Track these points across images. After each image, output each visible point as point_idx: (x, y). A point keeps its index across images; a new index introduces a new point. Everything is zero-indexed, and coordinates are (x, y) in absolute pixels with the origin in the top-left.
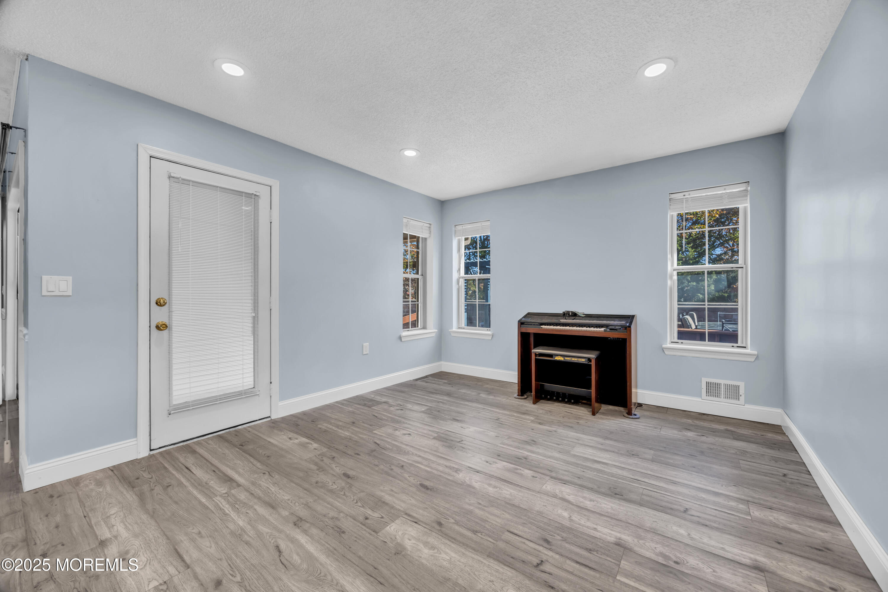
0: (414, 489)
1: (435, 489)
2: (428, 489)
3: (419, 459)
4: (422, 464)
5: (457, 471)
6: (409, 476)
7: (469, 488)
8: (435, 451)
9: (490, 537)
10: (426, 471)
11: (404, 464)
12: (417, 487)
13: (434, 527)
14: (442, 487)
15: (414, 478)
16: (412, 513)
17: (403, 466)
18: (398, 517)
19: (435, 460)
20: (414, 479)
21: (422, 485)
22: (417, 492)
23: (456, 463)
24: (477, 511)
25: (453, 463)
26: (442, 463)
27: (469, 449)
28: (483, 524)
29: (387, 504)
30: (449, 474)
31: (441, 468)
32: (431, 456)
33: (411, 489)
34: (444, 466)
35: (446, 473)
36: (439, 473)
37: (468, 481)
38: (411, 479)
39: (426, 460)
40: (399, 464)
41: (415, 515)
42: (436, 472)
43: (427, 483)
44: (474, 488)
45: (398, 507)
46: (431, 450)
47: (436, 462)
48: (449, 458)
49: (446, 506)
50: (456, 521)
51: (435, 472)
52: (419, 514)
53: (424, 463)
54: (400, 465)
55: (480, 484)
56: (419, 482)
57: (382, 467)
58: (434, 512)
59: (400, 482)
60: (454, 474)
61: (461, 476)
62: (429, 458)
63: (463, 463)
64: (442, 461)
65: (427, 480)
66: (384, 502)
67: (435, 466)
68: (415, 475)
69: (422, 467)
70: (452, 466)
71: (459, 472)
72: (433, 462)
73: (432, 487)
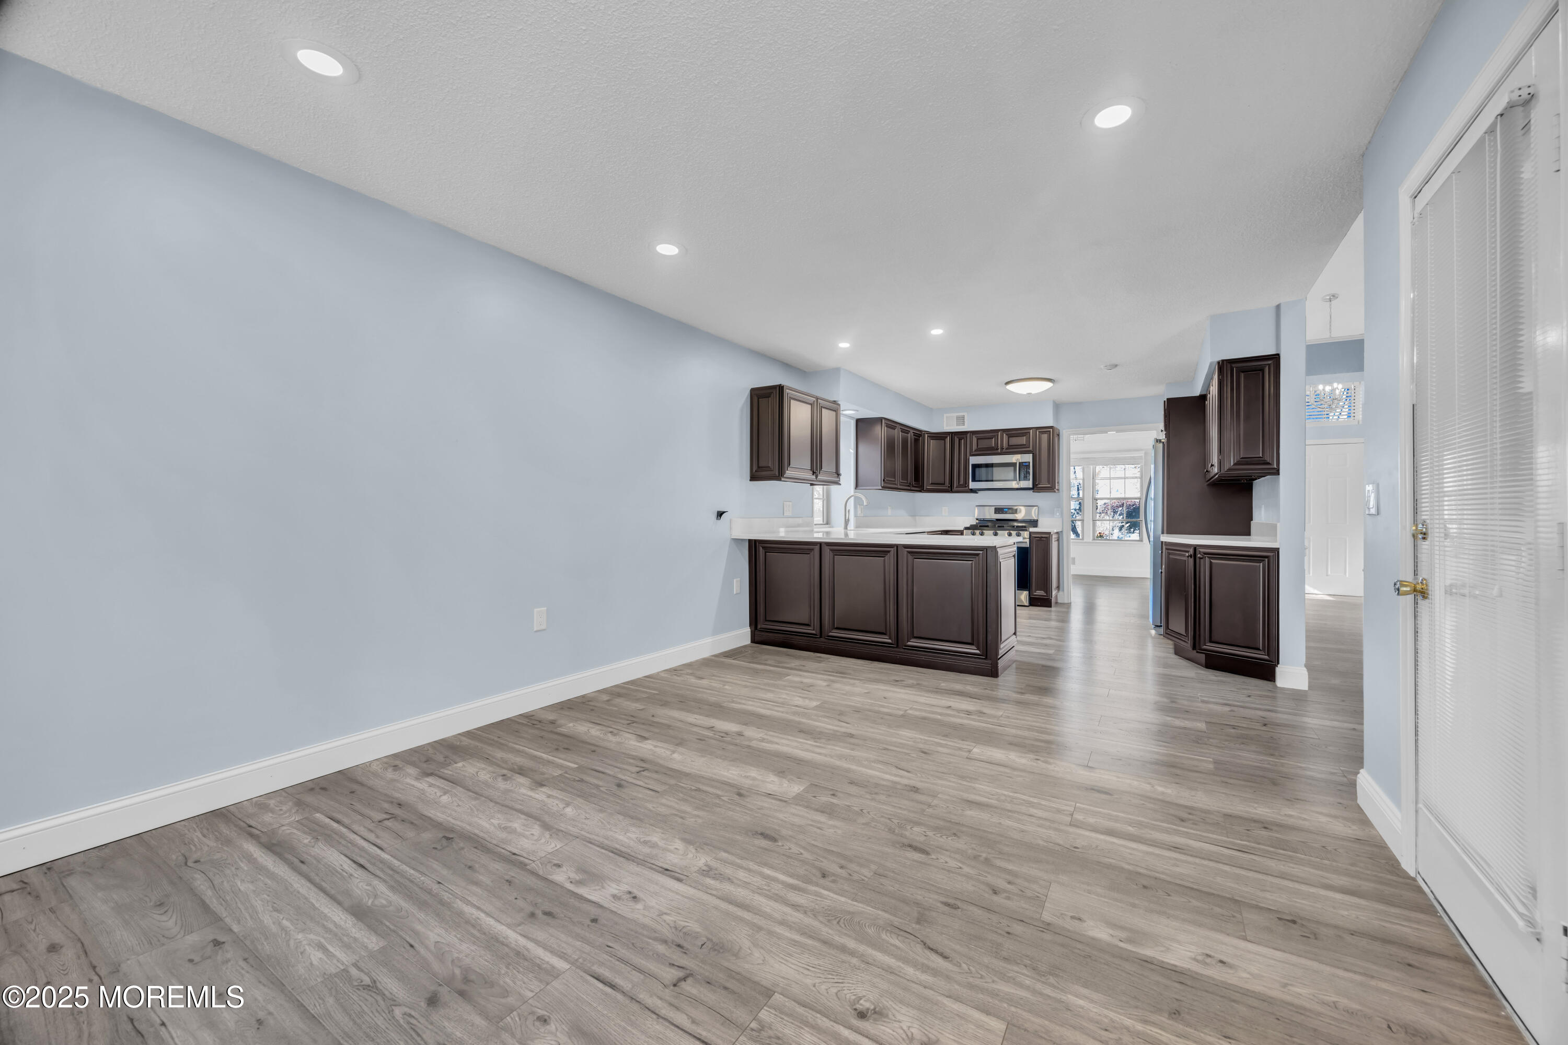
0: (784, 832)
1: (750, 834)
2: (762, 834)
3: (794, 897)
4: (783, 883)
5: (707, 872)
6: (801, 854)
7: (693, 839)
8: (760, 928)
9: (683, 787)
10: (771, 867)
11: (822, 881)
12: (780, 835)
13: (747, 791)
14: (739, 838)
15: (790, 851)
16: (778, 802)
17: (824, 876)
18: (794, 798)
19: (757, 897)
20: (790, 849)
21: (774, 840)
22: (777, 828)
23: (707, 890)
24: (689, 809)
25: (716, 889)
26: (740, 890)
27: (665, 942)
28: (685, 797)
29: (817, 810)
30: (725, 862)
31: (741, 874)
32: (768, 910)
33: (790, 833)
34: (735, 881)
35: (729, 863)
36: (744, 863)
37: (690, 851)
38: (795, 849)
39: (777, 894)
40: (834, 881)
41: (774, 801)
42: (751, 867)
43: (764, 843)
44: (684, 840)
45: (800, 808)
46: (770, 933)
47: (753, 892)
48: (724, 905)
49: (731, 813)
50: (720, 798)
51: (752, 865)
52: (767, 803)
53: (780, 886)
54: (830, 879)
55: (670, 847)
56: (780, 844)
57: (865, 871)
58: (748, 806)
59: (813, 842)
60: (714, 864)
61: (702, 860)
62: (772, 903)
63: (691, 891)
64: (741, 893)
65: (766, 849)
66: (822, 812)
67: (755, 879)
68: (791, 858)
69: (782, 877)
70: (718, 882)
71: (705, 868)
72: (759, 891)
73: (755, 836)
